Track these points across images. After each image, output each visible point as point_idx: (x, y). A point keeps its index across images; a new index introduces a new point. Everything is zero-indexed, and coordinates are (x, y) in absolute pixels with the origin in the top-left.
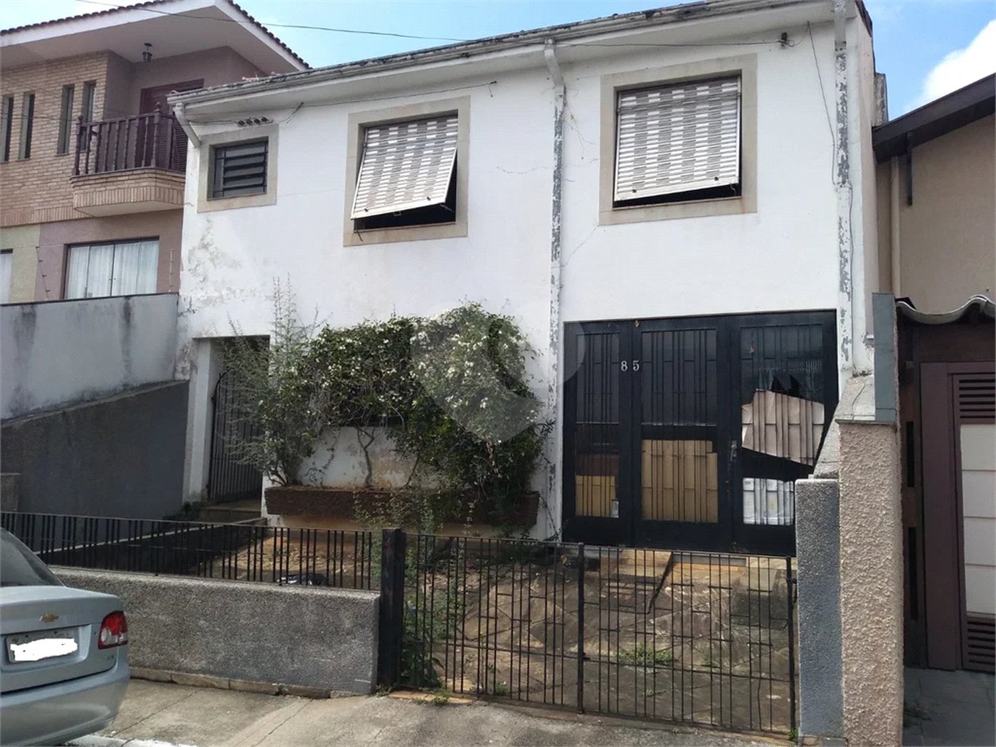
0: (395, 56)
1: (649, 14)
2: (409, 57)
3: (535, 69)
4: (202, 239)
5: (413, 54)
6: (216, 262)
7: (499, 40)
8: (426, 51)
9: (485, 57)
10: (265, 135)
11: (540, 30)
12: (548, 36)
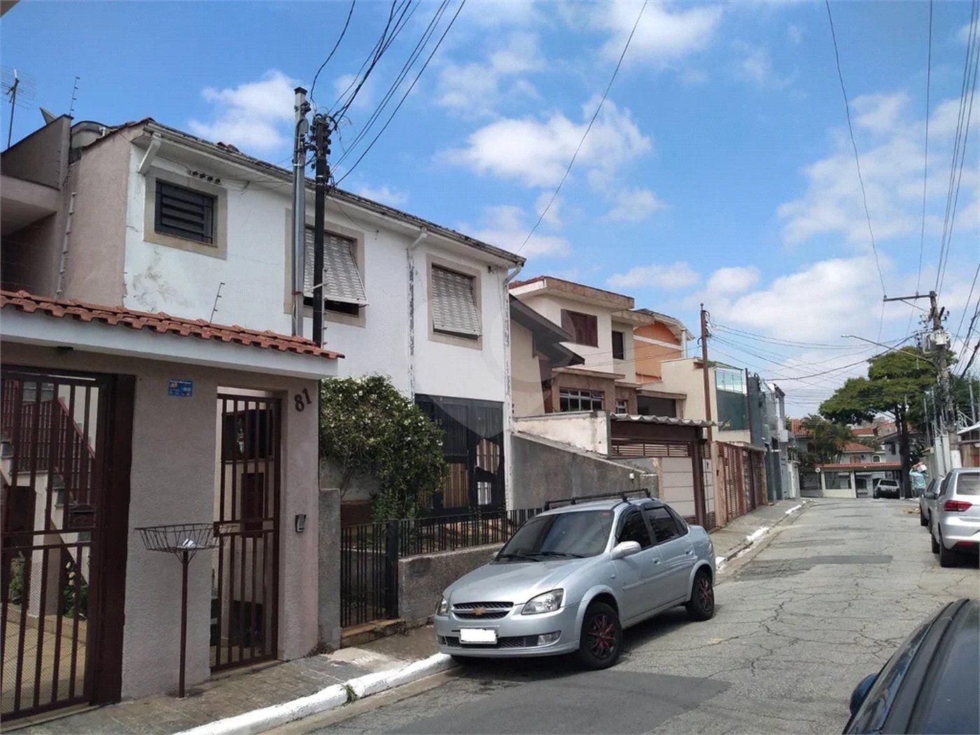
0: (348, 194)
1: (467, 238)
2: (357, 199)
3: (409, 238)
4: (150, 269)
5: (360, 198)
6: (166, 295)
7: (405, 215)
8: (367, 200)
9: (391, 220)
10: (215, 194)
11: (425, 221)
12: (426, 226)
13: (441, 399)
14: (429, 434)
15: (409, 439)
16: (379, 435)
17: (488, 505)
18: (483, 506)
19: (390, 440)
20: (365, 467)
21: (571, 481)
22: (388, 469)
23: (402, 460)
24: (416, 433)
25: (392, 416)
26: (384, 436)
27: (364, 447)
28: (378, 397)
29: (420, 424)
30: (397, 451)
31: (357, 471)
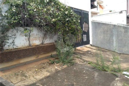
13: (74, 9)
14: (75, 17)
15: (68, 19)
16: (56, 18)
17: (86, 41)
18: (85, 41)
19: (61, 19)
20: (52, 31)
21: (113, 33)
22: (61, 31)
23: (66, 28)
24: (70, 17)
25: (60, 11)
26: (58, 18)
27: (51, 22)
28: (54, 4)
29: (71, 14)
30: (64, 24)
31: (49, 32)
